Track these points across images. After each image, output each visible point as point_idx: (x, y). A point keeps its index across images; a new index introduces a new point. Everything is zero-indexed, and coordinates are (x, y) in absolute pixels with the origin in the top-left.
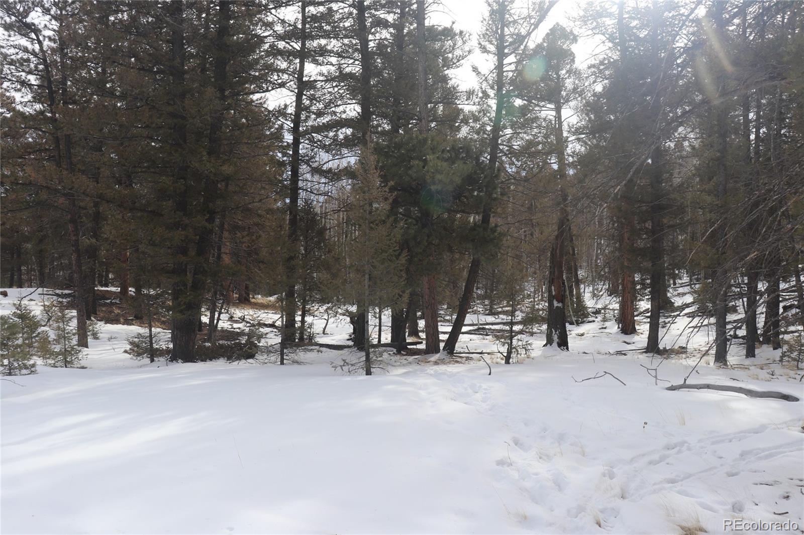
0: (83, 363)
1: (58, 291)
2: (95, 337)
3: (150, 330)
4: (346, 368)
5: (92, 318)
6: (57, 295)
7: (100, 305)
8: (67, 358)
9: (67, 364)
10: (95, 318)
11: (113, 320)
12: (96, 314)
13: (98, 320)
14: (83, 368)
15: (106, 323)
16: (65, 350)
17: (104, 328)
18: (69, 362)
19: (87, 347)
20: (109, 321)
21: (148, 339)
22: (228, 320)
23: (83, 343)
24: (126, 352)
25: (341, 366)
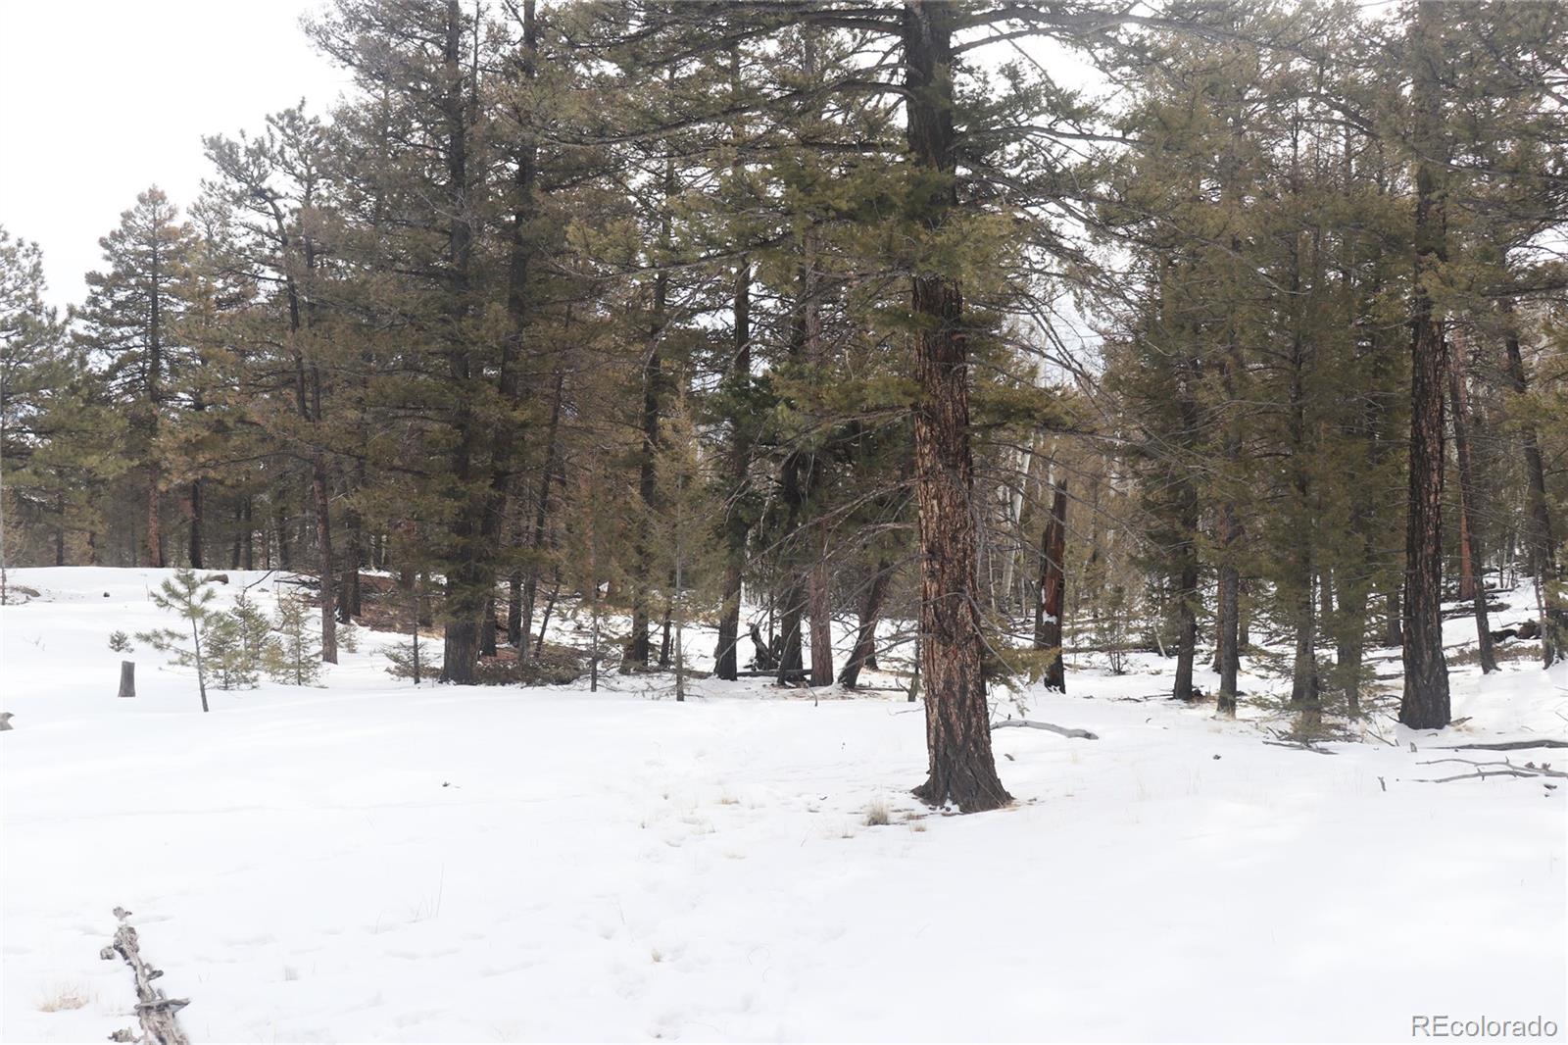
0: (323, 681)
1: (305, 578)
2: (351, 649)
3: (416, 639)
4: (649, 695)
5: (352, 621)
6: (304, 584)
7: (368, 602)
8: (301, 672)
9: (300, 680)
10: (356, 621)
11: (384, 626)
12: (359, 615)
13: (361, 625)
14: (322, 687)
15: (372, 630)
16: (300, 662)
17: (366, 637)
18: (304, 680)
19: (336, 662)
20: (377, 626)
21: (412, 650)
22: (573, 632)
23: (330, 656)
24: (388, 670)
25: (643, 691)
